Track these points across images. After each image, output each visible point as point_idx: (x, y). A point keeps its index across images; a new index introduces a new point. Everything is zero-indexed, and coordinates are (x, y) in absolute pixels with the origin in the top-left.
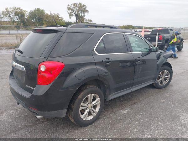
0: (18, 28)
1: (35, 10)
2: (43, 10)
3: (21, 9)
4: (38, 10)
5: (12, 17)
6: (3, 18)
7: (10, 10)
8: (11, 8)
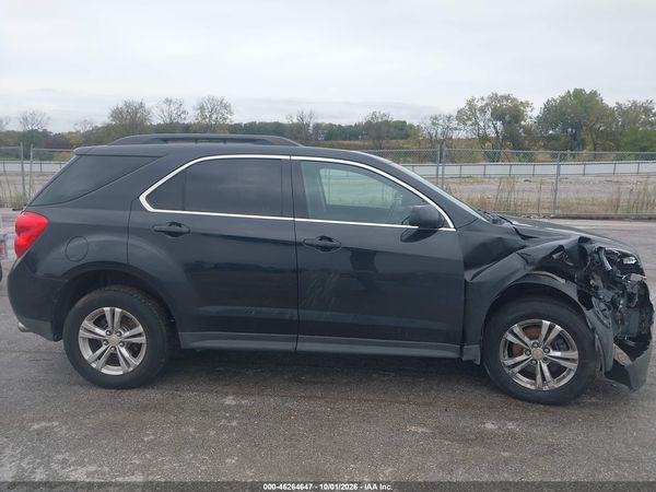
0: (493, 158)
1: (563, 97)
2: (594, 94)
3: (514, 100)
4: (578, 93)
5: (482, 124)
6: (456, 129)
7: (479, 104)
8: (482, 99)
